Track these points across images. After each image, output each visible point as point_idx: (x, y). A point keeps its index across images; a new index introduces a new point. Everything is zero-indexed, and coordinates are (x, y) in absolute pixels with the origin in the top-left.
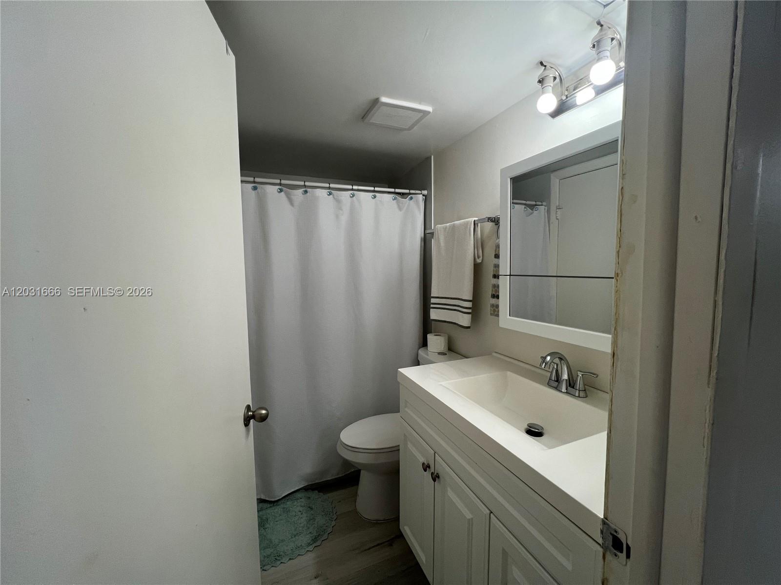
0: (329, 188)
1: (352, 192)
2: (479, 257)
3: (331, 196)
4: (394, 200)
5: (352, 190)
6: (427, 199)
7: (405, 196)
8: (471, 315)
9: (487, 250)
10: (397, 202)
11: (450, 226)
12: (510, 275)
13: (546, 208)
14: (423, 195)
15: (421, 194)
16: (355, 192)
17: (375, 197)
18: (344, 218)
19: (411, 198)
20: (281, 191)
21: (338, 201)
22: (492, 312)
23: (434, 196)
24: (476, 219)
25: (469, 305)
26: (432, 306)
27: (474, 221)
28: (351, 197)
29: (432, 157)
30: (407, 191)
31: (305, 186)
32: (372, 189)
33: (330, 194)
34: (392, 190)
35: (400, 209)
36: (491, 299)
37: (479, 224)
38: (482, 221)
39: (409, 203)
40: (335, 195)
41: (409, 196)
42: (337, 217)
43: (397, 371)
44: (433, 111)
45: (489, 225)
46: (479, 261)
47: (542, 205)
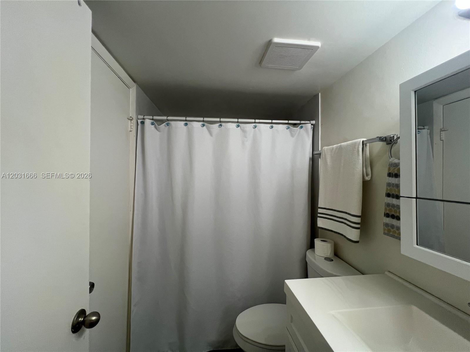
0: (238, 122)
1: (254, 124)
2: (367, 175)
3: (239, 128)
4: (287, 129)
5: (255, 123)
6: (315, 128)
7: (297, 126)
8: (359, 230)
9: (377, 169)
10: (290, 131)
11: (337, 148)
12: (416, 198)
13: (429, 131)
14: (312, 125)
15: (310, 123)
16: (257, 124)
17: (272, 127)
18: (248, 144)
19: (302, 127)
20: (204, 125)
21: (244, 131)
22: (386, 232)
23: (322, 125)
24: (364, 139)
25: (358, 220)
26: (319, 215)
27: (363, 142)
28: (254, 128)
29: (320, 94)
30: (298, 122)
31: (220, 122)
32: (270, 121)
33: (238, 126)
34: (287, 122)
35: (292, 136)
36: (385, 218)
37: (368, 144)
38: (371, 141)
39: (300, 131)
40: (242, 127)
41: (300, 126)
42: (243, 143)
43: (284, 282)
44: (321, 45)
45: (380, 145)
46: (368, 178)
47: (424, 129)
